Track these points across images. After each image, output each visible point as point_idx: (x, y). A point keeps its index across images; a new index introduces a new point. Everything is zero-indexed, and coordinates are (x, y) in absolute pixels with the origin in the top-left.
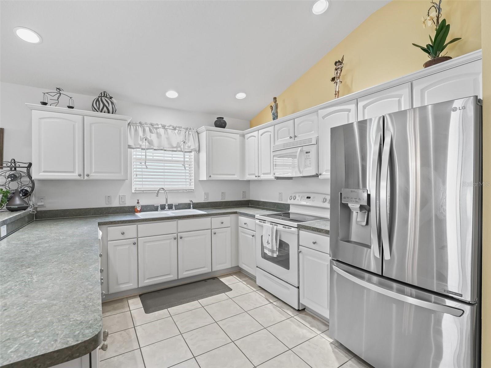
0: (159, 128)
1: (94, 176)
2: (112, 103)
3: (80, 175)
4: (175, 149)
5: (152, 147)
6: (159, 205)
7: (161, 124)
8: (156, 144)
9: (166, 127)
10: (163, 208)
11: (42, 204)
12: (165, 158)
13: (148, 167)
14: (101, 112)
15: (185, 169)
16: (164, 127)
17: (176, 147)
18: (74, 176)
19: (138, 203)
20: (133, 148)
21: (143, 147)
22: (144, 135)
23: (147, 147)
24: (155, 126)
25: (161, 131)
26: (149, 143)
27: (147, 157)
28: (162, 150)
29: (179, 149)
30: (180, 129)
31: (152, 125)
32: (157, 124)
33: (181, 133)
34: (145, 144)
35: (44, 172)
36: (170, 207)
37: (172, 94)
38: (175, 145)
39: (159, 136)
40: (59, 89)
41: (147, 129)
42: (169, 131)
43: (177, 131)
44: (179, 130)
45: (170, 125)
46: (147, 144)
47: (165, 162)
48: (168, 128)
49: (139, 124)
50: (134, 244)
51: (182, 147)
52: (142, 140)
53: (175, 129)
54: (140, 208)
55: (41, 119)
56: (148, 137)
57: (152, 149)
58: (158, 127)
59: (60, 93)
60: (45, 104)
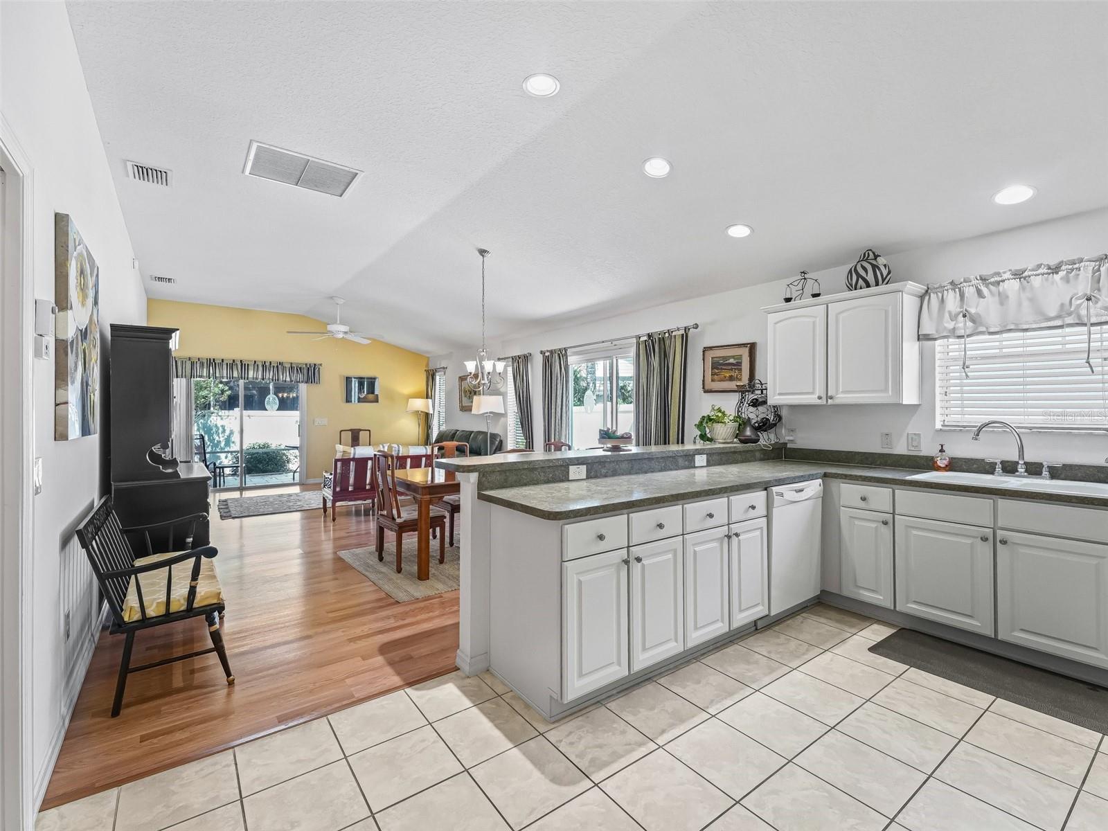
0: (1003, 281)
1: (842, 398)
2: (875, 267)
3: (820, 398)
4: (1058, 323)
5: (982, 329)
6: (998, 461)
7: (1010, 270)
8: (993, 321)
9: (1026, 274)
10: (1009, 468)
11: (791, 438)
12: (1028, 349)
13: (969, 374)
14: (856, 289)
15: (1093, 372)
16: (1018, 275)
17: (1058, 317)
18: (812, 399)
19: (942, 451)
20: (935, 339)
21: (961, 332)
22: (961, 307)
23: (968, 332)
24: (992, 280)
25: (1012, 286)
26: (973, 321)
27: (968, 353)
28: (1010, 330)
29: (1069, 320)
30: (1077, 266)
31: (981, 279)
32: (998, 274)
33: (1080, 276)
34: (963, 325)
35: (780, 394)
36: (1034, 469)
37: (1015, 194)
38: (1053, 314)
39: (1003, 298)
40: (803, 272)
41: (970, 291)
42: (1036, 282)
43: (1062, 274)
44: (1072, 270)
45: (1039, 266)
46: (969, 324)
47: (1026, 359)
48: (1030, 273)
49: (949, 287)
50: (885, 523)
51: (1083, 312)
52: (953, 318)
53: (1055, 270)
54: (946, 462)
55: (776, 323)
56: (973, 311)
57: (982, 333)
58: (1000, 279)
59: (805, 279)
60: (788, 300)
